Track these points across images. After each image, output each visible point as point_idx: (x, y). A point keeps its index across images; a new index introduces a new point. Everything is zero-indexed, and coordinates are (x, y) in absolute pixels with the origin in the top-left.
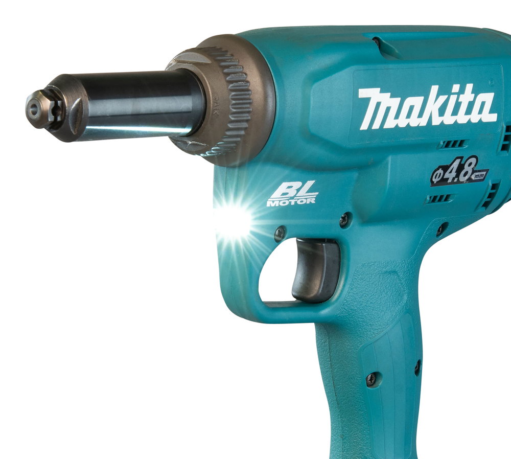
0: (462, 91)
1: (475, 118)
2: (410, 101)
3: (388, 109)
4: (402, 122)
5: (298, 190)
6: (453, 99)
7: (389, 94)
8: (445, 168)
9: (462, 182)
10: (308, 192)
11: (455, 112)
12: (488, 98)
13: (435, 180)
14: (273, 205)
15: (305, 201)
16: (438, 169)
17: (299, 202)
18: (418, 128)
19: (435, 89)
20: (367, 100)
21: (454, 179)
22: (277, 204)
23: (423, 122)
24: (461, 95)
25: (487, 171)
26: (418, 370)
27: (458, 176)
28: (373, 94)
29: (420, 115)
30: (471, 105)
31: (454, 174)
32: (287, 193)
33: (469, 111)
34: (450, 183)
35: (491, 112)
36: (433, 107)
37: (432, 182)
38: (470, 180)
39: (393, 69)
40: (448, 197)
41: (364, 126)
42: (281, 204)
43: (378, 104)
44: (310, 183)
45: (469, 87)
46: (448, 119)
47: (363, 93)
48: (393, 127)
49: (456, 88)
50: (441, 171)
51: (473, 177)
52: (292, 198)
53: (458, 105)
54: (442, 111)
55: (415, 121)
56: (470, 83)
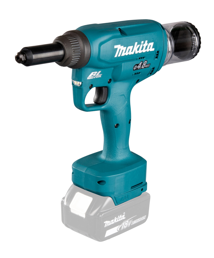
0: (144, 43)
1: (148, 50)
2: (129, 48)
3: (123, 50)
4: (127, 54)
5: (96, 74)
6: (142, 45)
7: (123, 46)
8: (137, 65)
9: (143, 68)
10: (99, 74)
11: (142, 49)
12: (152, 44)
13: (134, 69)
14: (89, 79)
15: (98, 77)
16: (135, 65)
17: (96, 77)
18: (131, 55)
19: (136, 43)
20: (117, 49)
21: (140, 68)
22: (90, 78)
23: (133, 53)
24: (144, 44)
25: (150, 64)
26: (130, 122)
27: (141, 67)
28: (118, 47)
29: (132, 51)
30: (147, 47)
31: (140, 66)
32: (93, 75)
33: (146, 49)
34: (139, 69)
35: (153, 48)
36: (136, 48)
37: (133, 69)
38: (145, 67)
39: (124, 39)
40: (139, 73)
41: (116, 56)
42: (91, 78)
43: (120, 49)
44: (100, 72)
45: (146, 41)
46: (140, 51)
47: (116, 47)
48: (124, 55)
49: (142, 42)
50: (136, 66)
51: (146, 67)
52: (94, 76)
53: (143, 47)
54: (138, 49)
55: (130, 53)
56: (143, 41)
